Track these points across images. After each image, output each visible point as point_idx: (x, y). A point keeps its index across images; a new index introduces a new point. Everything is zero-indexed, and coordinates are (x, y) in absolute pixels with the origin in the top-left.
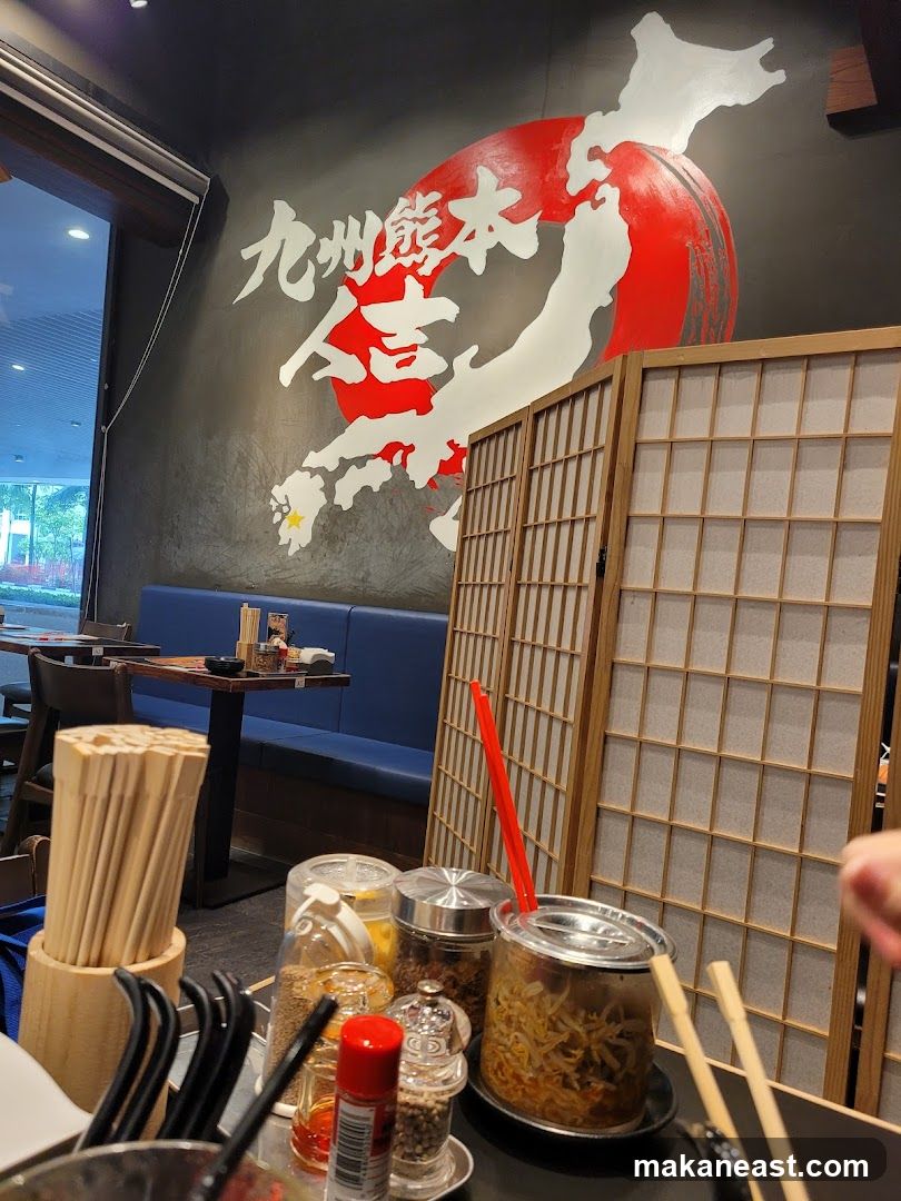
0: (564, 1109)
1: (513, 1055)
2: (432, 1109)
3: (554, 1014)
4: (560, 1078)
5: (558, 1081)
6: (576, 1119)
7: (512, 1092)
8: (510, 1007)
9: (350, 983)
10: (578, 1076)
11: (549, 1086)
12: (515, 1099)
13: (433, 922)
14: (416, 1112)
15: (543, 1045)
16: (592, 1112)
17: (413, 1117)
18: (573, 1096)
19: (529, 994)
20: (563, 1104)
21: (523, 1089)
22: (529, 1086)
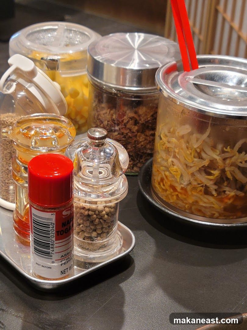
0: (205, 207)
1: (170, 173)
2: (102, 211)
3: (198, 147)
4: (203, 189)
5: (201, 191)
6: (214, 214)
7: (170, 196)
8: (169, 142)
9: (43, 129)
10: (216, 187)
11: (195, 194)
12: (172, 201)
13: (117, 80)
14: (90, 213)
15: (191, 167)
16: (225, 209)
17: (89, 216)
18: (212, 199)
19: (181, 133)
20: (204, 205)
21: (177, 195)
22: (181, 193)
